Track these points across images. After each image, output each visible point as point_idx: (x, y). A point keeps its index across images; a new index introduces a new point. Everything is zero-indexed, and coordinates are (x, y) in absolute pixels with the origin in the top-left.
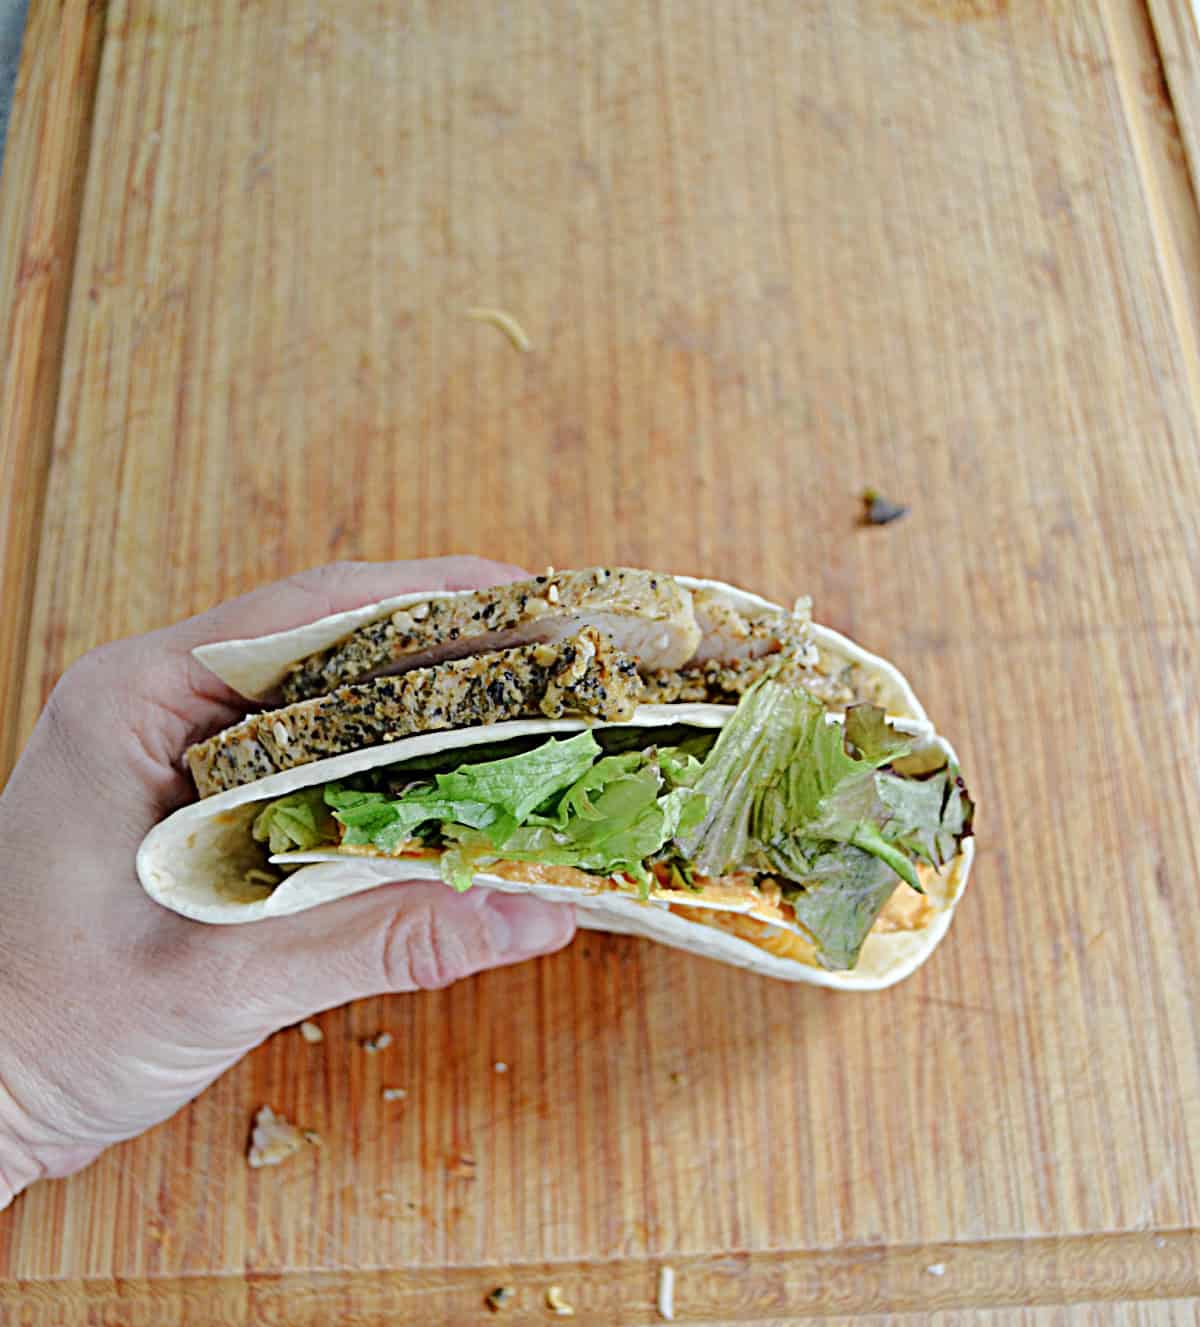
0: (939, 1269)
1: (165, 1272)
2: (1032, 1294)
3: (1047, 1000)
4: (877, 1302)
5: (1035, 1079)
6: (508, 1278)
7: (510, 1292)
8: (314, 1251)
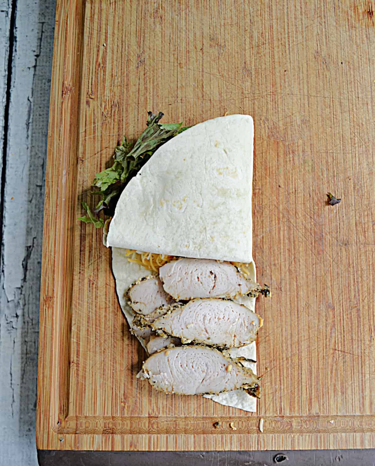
0: (332, 422)
1: (126, 415)
2: (356, 429)
3: (367, 351)
4: (316, 429)
5: (362, 373)
6: (219, 420)
7: (220, 423)
8: (167, 411)
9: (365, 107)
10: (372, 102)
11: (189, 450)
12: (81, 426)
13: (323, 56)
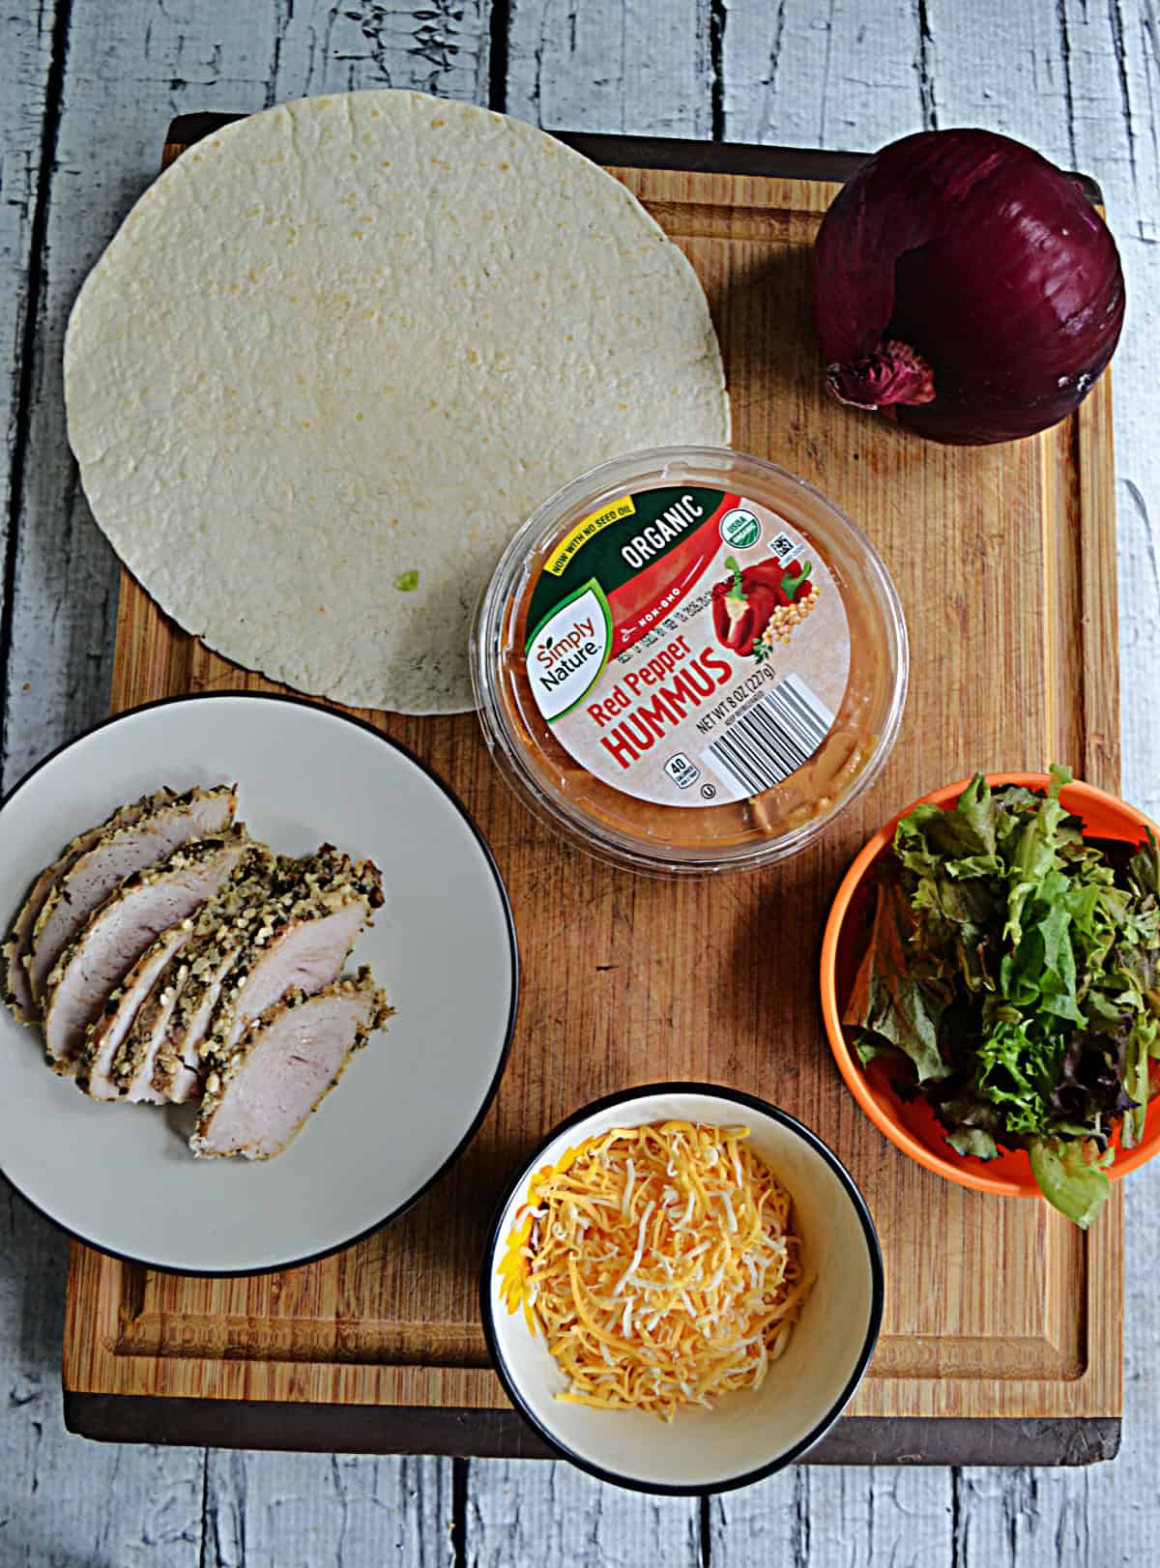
1: (282, 1316)
9: (907, 574)
10: (924, 560)
11: (431, 1404)
12: (173, 1338)
13: (810, 437)
